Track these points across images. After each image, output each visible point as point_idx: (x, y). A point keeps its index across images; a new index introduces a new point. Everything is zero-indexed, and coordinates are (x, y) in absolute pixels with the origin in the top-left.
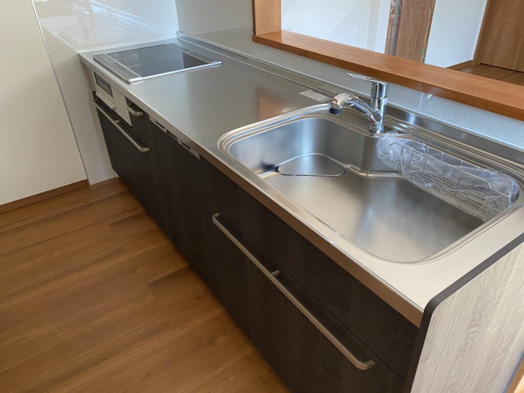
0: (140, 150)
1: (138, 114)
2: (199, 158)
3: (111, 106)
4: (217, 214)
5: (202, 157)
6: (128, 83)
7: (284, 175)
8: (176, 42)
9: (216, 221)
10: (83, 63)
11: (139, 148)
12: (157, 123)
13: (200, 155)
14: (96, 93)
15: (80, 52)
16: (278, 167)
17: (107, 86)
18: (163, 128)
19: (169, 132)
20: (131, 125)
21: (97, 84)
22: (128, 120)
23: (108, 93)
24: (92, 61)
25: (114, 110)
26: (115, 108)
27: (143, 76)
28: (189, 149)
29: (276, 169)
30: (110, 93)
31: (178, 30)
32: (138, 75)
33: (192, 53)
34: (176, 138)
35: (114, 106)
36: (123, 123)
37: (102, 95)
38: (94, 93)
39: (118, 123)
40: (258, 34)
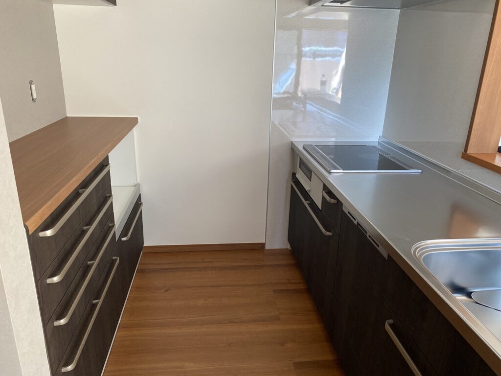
0: (323, 232)
1: (333, 201)
2: (386, 257)
3: (307, 188)
4: (391, 321)
5: (390, 256)
6: (329, 173)
7: (477, 303)
8: (376, 145)
9: (388, 328)
10: (293, 150)
11: (323, 230)
12: (349, 213)
13: (389, 255)
14: (296, 175)
15: (294, 140)
16: (472, 292)
17: (309, 172)
18: (355, 219)
19: (360, 225)
20: (320, 208)
21: (300, 167)
22: (319, 204)
23: (307, 177)
24: (301, 148)
25: (308, 192)
26: (310, 191)
27: (344, 170)
28: (378, 246)
29: (469, 295)
30: (309, 177)
31: (381, 135)
32: (339, 167)
33: (392, 157)
34: (366, 233)
35: (309, 189)
36: (313, 204)
37: (301, 177)
38: (294, 174)
39: (308, 204)
40: (469, 151)
